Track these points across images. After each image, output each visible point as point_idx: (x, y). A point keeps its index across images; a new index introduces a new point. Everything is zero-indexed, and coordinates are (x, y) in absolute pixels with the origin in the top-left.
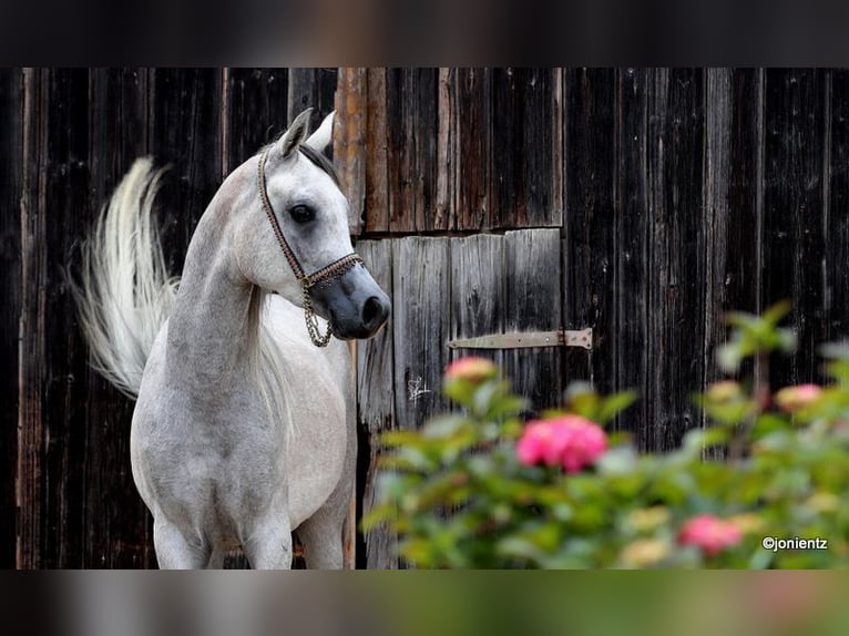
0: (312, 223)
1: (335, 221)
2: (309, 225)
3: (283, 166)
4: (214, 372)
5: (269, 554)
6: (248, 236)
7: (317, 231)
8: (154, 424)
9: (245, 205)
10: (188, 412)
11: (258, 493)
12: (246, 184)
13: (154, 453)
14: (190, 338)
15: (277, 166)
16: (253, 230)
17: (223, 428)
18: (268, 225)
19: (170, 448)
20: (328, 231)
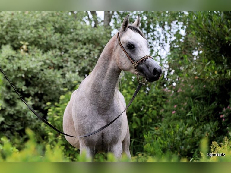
0: (134, 49)
1: (141, 47)
2: (133, 50)
3: (124, 34)
4: (108, 99)
5: (117, 155)
6: (119, 57)
7: (136, 51)
8: (86, 116)
9: (116, 48)
10: (97, 111)
11: (116, 136)
12: (116, 42)
13: (85, 125)
14: (101, 90)
15: (123, 34)
16: (120, 55)
17: (107, 116)
18: (123, 52)
19: (90, 123)
20: (140, 50)
